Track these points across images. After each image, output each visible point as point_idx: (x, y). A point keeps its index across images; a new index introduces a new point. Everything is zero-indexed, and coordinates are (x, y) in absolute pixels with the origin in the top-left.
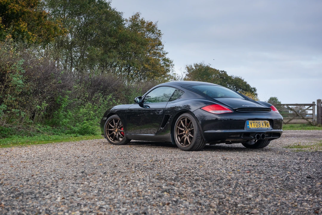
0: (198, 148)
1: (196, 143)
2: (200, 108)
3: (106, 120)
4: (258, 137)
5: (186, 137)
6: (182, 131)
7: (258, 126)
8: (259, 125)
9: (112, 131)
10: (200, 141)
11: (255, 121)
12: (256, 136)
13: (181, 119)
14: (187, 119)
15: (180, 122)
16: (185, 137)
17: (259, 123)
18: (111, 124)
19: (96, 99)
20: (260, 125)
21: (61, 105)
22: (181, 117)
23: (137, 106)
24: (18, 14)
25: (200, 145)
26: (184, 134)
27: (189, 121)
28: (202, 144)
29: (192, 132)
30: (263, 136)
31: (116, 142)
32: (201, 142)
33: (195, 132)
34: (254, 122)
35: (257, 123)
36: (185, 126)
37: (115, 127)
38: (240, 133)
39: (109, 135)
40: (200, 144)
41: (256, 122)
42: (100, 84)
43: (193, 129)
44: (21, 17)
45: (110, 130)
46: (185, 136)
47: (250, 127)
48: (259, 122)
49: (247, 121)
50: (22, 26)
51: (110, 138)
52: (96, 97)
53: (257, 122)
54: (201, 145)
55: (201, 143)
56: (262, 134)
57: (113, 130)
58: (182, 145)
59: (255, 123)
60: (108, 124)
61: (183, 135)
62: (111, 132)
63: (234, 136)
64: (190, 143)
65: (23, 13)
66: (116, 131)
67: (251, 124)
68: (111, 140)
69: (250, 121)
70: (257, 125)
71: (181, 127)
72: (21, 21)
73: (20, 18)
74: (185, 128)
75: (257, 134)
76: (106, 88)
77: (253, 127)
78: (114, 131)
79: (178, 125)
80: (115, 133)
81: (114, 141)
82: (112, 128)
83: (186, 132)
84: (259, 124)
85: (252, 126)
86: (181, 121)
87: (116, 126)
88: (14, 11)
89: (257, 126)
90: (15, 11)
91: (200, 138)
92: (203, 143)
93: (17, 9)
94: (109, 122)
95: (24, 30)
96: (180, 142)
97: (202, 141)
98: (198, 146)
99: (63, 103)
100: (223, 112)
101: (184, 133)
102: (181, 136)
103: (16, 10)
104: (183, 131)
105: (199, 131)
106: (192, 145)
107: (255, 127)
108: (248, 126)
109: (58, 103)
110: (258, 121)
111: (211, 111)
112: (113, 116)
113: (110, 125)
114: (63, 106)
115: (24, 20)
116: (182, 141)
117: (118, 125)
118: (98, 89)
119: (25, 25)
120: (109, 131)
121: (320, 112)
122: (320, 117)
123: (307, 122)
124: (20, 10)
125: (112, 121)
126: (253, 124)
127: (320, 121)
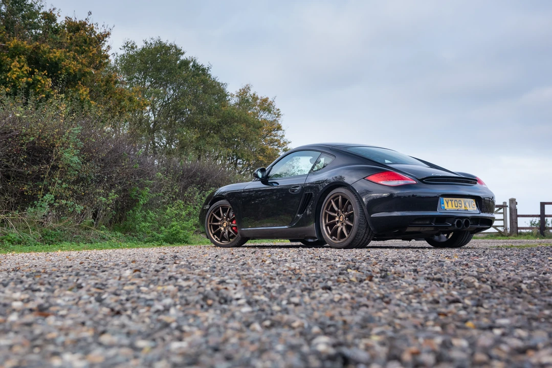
0: (361, 243)
1: (357, 235)
2: (364, 178)
3: (208, 209)
4: (459, 224)
5: (340, 227)
6: (334, 218)
7: (459, 207)
8: (459, 205)
9: (218, 226)
10: (364, 231)
11: (454, 199)
12: (455, 223)
13: (332, 197)
14: (342, 196)
15: (330, 202)
16: (338, 227)
17: (460, 202)
18: (216, 214)
19: (191, 195)
20: (460, 205)
21: (138, 201)
22: (332, 195)
23: (258, 185)
24: (75, 76)
25: (364, 239)
26: (338, 221)
27: (344, 200)
29: (350, 218)
30: (467, 223)
31: (225, 243)
32: (365, 233)
33: (356, 218)
35: (456, 202)
36: (339, 209)
37: (223, 219)
38: (431, 218)
39: (213, 232)
40: (364, 237)
41: (455, 201)
42: (195, 175)
43: (353, 213)
44: (80, 79)
46: (339, 225)
47: (446, 207)
48: (459, 201)
49: (441, 198)
50: (81, 91)
51: (214, 237)
52: (190, 193)
54: (366, 239)
55: (366, 235)
56: (465, 220)
57: (219, 223)
58: (334, 239)
59: (453, 202)
60: (212, 215)
61: (336, 224)
62: (215, 227)
63: (420, 223)
64: (347, 235)
65: (84, 75)
66: (225, 226)
67: (447, 203)
68: (215, 240)
69: (445, 199)
70: (456, 205)
71: (333, 210)
72: (80, 86)
73: (79, 82)
74: (338, 211)
75: (457, 220)
76: (205, 180)
77: (450, 207)
78: (220, 225)
79: (327, 209)
80: (222, 229)
81: (221, 241)
82: (218, 221)
83: (340, 218)
86: (332, 200)
87: (225, 217)
88: (70, 71)
89: (457, 207)
90: (72, 71)
91: (364, 226)
92: (368, 235)
93: (75, 68)
94: (214, 212)
95: (84, 99)
96: (331, 236)
97: (367, 231)
98: (361, 240)
99: (141, 198)
100: (401, 183)
101: (337, 219)
102: (331, 226)
103: (74, 70)
104: (336, 216)
105: (361, 215)
106: (351, 238)
107: (454, 208)
108: (442, 205)
109: (134, 198)
110: (458, 199)
111: (381, 182)
112: (219, 202)
113: (214, 216)
114: (141, 203)
115: (83, 84)
116: (334, 234)
117: (228, 216)
118: (193, 183)
119: (85, 91)
120: (213, 225)
121: (514, 217)
122: (514, 224)
123: (496, 231)
124: (80, 70)
125: (217, 210)
126: (450, 202)
127: (515, 229)
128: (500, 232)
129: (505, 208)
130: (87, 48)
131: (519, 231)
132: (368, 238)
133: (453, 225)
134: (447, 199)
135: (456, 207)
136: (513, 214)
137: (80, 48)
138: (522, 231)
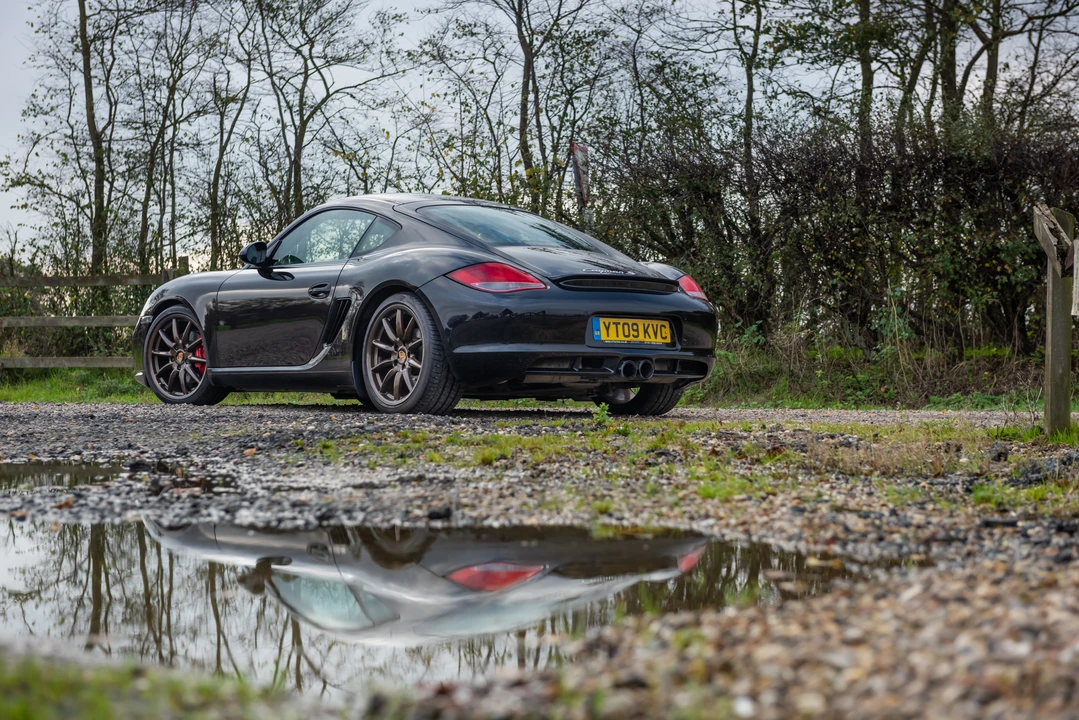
0: (438, 405)
2: (444, 275)
3: (150, 323)
4: (629, 370)
5: (401, 373)
6: (389, 355)
7: (632, 337)
8: (632, 332)
9: (166, 359)
10: (442, 382)
11: (622, 321)
12: (622, 368)
13: (384, 313)
14: (402, 311)
15: (381, 324)
16: (396, 373)
17: (635, 327)
18: (165, 334)
20: (636, 334)
22: (385, 308)
25: (442, 400)
26: (395, 362)
27: (406, 317)
28: (450, 392)
29: (417, 352)
30: (647, 369)
31: (181, 396)
32: (445, 386)
33: (426, 352)
34: (617, 324)
35: (626, 327)
36: (397, 337)
37: (177, 345)
38: (572, 358)
39: (158, 371)
40: (442, 394)
41: (624, 324)
43: (420, 344)
45: (161, 353)
46: (396, 368)
47: (604, 337)
48: (633, 324)
49: (594, 319)
51: (161, 383)
53: (628, 324)
54: (449, 396)
55: (447, 389)
56: (642, 362)
57: (169, 353)
58: (388, 398)
59: (620, 327)
60: (157, 335)
61: (392, 367)
62: (163, 360)
63: (556, 366)
64: (410, 389)
66: (179, 359)
67: (607, 329)
68: (161, 389)
69: (602, 320)
70: (627, 333)
71: (385, 339)
74: (396, 342)
75: (625, 363)
77: (613, 337)
78: (172, 357)
79: (375, 337)
80: (175, 366)
81: (171, 391)
82: (166, 348)
83: (399, 355)
84: (634, 330)
85: (610, 333)
86: (384, 320)
87: (181, 342)
89: (628, 336)
91: (442, 371)
92: (452, 387)
94: (162, 328)
96: (383, 390)
97: (449, 383)
98: (436, 399)
100: (515, 286)
101: (392, 359)
102: (382, 371)
104: (392, 352)
105: (438, 352)
106: (418, 394)
107: (621, 338)
108: (596, 333)
110: (630, 321)
111: (477, 285)
112: (172, 307)
113: (161, 338)
116: (387, 386)
117: (187, 340)
120: (159, 356)
125: (167, 327)
126: (613, 328)
132: (452, 396)
133: (618, 372)
134: (607, 320)
135: (625, 336)
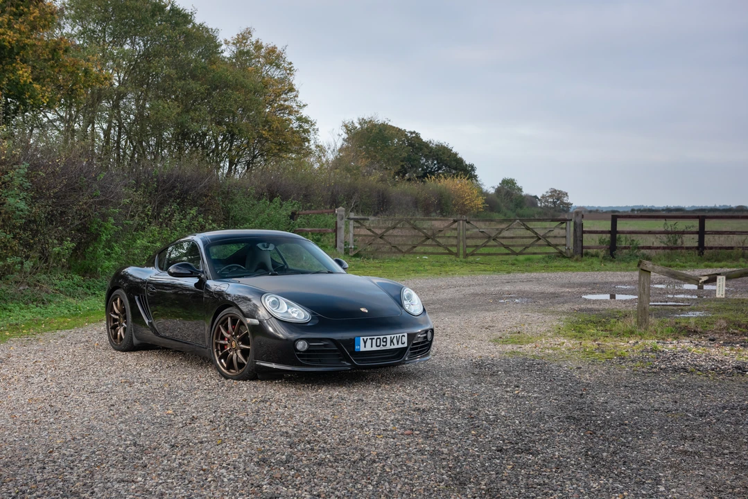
21: (99, 236)
44: (18, 54)
50: (21, 72)
65: (24, 48)
72: (18, 64)
73: (17, 57)
88: (5, 43)
90: (7, 44)
93: (11, 40)
95: (25, 81)
99: (104, 232)
103: (9, 42)
114: (104, 238)
115: (24, 61)
119: (26, 72)
121: (579, 234)
122: (578, 242)
123: (556, 251)
124: (17, 41)
127: (579, 249)
128: (561, 252)
129: (568, 222)
130: (26, 10)
131: (584, 250)
136: (578, 230)
137: (17, 9)
138: (589, 250)
